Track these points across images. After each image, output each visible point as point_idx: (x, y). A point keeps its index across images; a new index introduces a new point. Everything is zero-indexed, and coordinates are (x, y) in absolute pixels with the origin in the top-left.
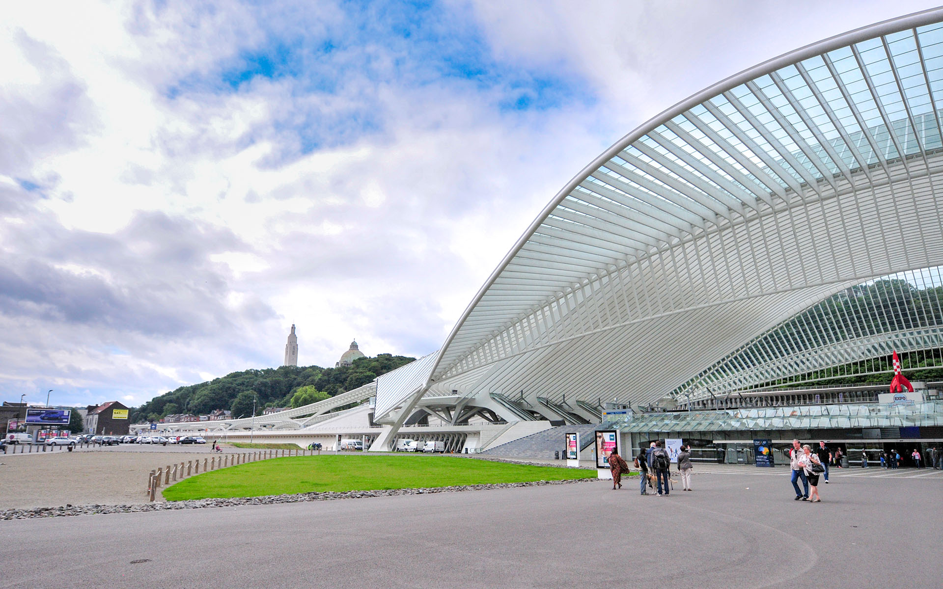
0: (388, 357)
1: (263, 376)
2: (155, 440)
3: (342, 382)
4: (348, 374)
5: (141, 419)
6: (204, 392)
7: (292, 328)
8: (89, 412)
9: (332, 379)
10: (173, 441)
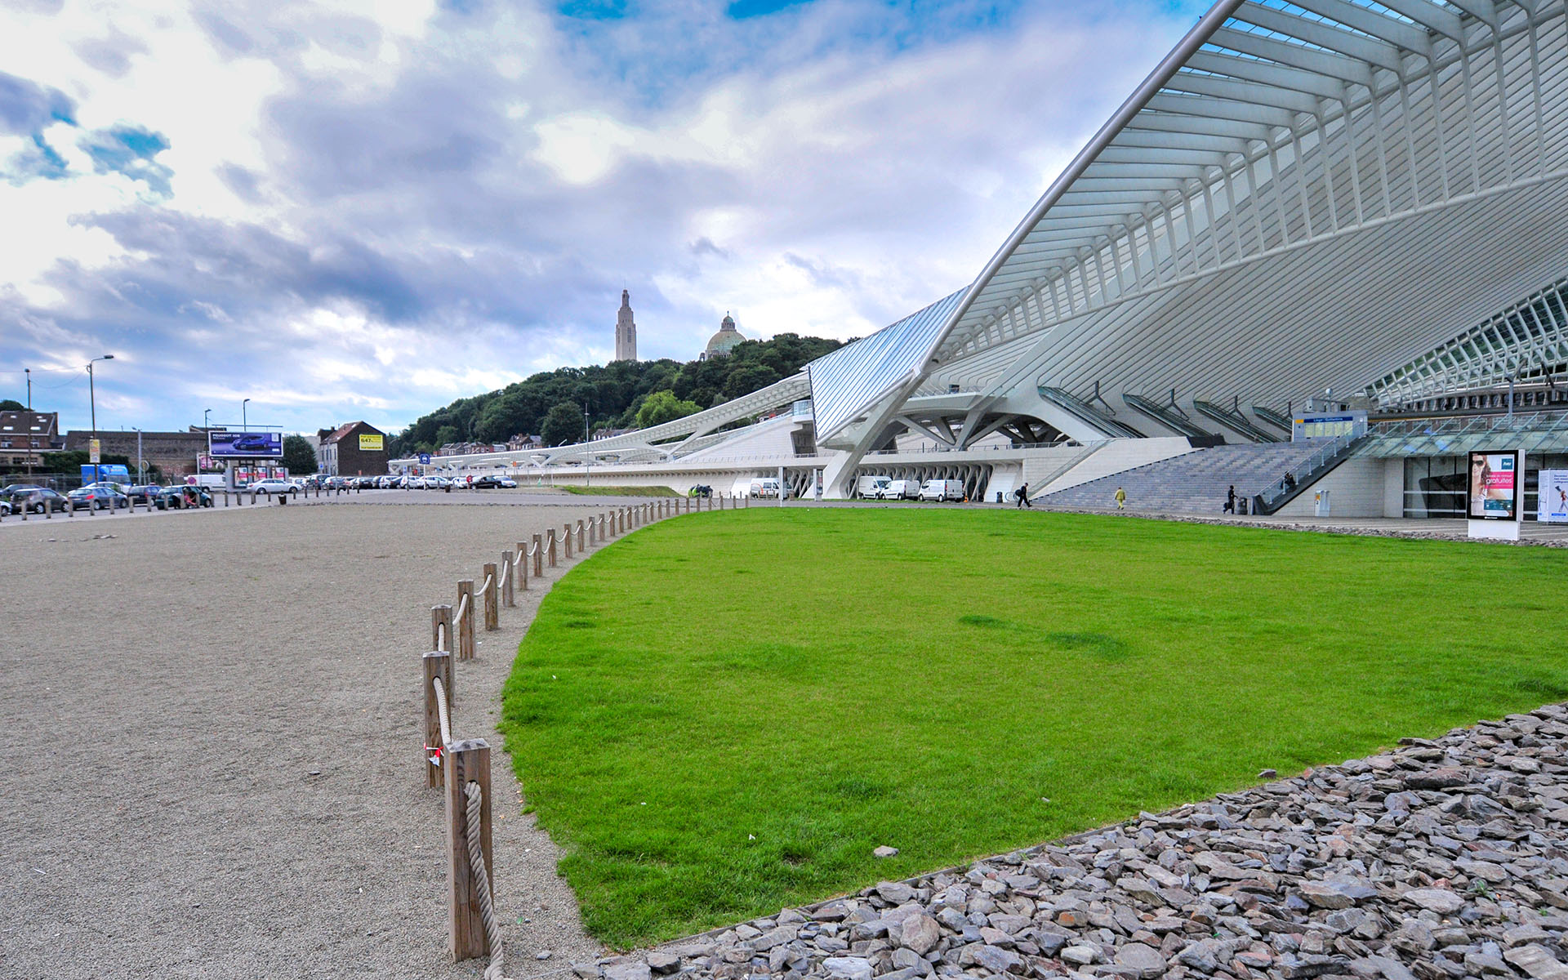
0: (791, 340)
1: (585, 378)
2: (430, 482)
3: (719, 384)
4: (727, 371)
5: (405, 452)
6: (494, 408)
7: (624, 296)
8: (322, 439)
9: (700, 379)
10: (460, 484)
